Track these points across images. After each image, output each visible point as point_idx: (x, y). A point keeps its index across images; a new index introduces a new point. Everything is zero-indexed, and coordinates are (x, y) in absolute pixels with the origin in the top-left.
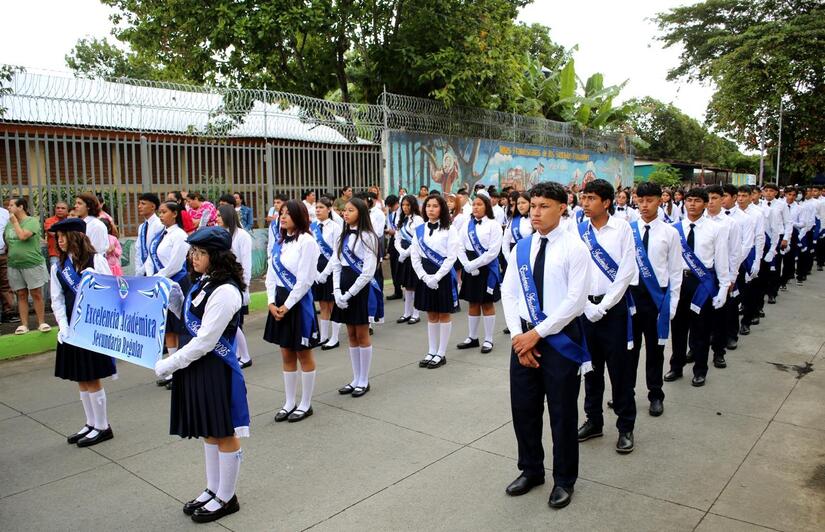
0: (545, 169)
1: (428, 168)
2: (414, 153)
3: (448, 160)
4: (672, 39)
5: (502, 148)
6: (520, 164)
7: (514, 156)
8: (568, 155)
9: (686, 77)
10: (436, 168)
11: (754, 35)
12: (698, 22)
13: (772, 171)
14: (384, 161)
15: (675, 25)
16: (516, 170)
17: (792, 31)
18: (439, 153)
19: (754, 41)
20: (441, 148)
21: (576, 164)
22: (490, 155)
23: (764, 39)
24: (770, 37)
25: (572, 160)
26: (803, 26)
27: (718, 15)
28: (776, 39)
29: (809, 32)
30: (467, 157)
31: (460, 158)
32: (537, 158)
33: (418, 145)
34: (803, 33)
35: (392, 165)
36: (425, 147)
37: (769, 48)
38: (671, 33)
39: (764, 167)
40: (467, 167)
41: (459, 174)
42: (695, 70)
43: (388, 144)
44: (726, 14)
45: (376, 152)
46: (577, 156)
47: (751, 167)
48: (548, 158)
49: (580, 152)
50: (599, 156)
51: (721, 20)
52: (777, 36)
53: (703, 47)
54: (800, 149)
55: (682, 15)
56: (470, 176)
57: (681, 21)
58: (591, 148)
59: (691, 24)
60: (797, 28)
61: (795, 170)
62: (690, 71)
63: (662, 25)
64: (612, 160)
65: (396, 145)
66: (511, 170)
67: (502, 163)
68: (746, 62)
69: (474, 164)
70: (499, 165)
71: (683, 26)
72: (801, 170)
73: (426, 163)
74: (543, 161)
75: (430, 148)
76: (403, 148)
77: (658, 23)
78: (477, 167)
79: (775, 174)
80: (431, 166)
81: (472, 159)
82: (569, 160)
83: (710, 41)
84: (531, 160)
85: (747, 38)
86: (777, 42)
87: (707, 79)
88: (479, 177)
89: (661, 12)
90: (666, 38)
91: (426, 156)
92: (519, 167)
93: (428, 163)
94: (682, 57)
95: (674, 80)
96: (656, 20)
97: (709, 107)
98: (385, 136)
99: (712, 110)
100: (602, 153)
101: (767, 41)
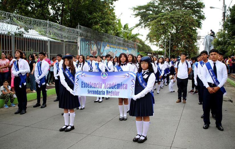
0: (118, 52)
1: (90, 50)
2: (86, 45)
3: (94, 48)
4: (137, 15)
5: (107, 45)
6: (111, 50)
7: (110, 47)
8: (123, 48)
9: (140, 27)
10: (92, 50)
12: (145, 10)
13: (168, 55)
14: (79, 47)
15: (138, 11)
16: (111, 52)
17: (172, 15)
18: (92, 45)
19: (161, 17)
20: (93, 44)
21: (124, 51)
22: (105, 47)
23: (164, 17)
24: (166, 16)
26: (174, 14)
27: (150, 9)
28: (167, 17)
29: (176, 16)
30: (99, 47)
31: (98, 48)
32: (115, 48)
33: (87, 42)
34: (174, 16)
35: (81, 48)
36: (89, 43)
37: (165, 19)
38: (137, 13)
39: (166, 54)
40: (99, 50)
41: (97, 52)
42: (143, 25)
43: (80, 42)
44: (152, 9)
45: (76, 44)
46: (125, 48)
47: (162, 53)
48: (118, 49)
49: (125, 47)
50: (130, 48)
51: (151, 10)
52: (168, 16)
53: (146, 18)
54: (174, 49)
55: (140, 8)
56: (100, 53)
57: (139, 10)
58: (128, 46)
59: (142, 11)
60: (173, 14)
61: (173, 55)
62: (142, 25)
63: (134, 11)
64: (133, 50)
65: (82, 42)
66: (110, 52)
67: (107, 49)
68: (159, 23)
69: (101, 49)
70: (107, 50)
71: (140, 11)
72: (175, 55)
73: (89, 48)
74: (117, 49)
75: (90, 43)
76: (84, 43)
78: (102, 51)
79: (169, 55)
80: (91, 50)
81: (100, 48)
82: (123, 49)
83: (149, 16)
84: (114, 49)
85: (159, 16)
86: (168, 18)
87: (146, 27)
88: (102, 53)
89: (134, 7)
90: (135, 15)
91: (89, 46)
92: (111, 51)
93: (90, 49)
94: (140, 20)
95: (137, 27)
96: (132, 9)
97: (147, 36)
98: (79, 39)
99: (148, 37)
100: (130, 47)
101: (165, 18)
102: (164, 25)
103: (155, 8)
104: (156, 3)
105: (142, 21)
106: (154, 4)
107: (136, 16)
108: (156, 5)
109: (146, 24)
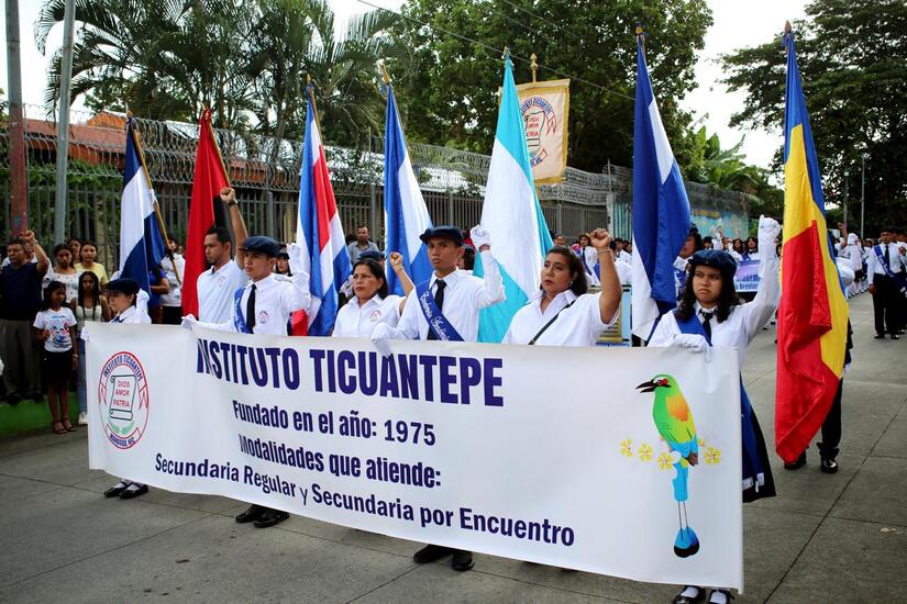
2: (625, 212)
4: (736, 82)
8: (707, 212)
9: (750, 123)
11: (829, 82)
12: (765, 63)
14: (609, 218)
15: (739, 67)
17: (869, 80)
21: (711, 220)
25: (709, 217)
28: (853, 88)
33: (627, 205)
36: (630, 207)
38: (736, 74)
42: (760, 116)
43: (612, 205)
45: (604, 211)
46: (712, 213)
48: (695, 215)
49: (714, 210)
50: (726, 213)
55: (746, 56)
58: (720, 205)
59: (756, 65)
62: (754, 116)
63: (725, 66)
64: (734, 216)
65: (617, 204)
71: (746, 67)
76: (620, 208)
77: (721, 65)
82: (706, 217)
85: (822, 85)
87: (772, 125)
90: (731, 80)
94: (747, 101)
95: (738, 126)
96: (718, 61)
97: (776, 156)
98: (610, 198)
99: (779, 160)
100: (727, 210)
101: (844, 91)
102: (842, 117)
103: (807, 51)
104: (809, 31)
105: (757, 103)
106: (801, 37)
107: (731, 85)
108: (808, 39)
109: (771, 112)
